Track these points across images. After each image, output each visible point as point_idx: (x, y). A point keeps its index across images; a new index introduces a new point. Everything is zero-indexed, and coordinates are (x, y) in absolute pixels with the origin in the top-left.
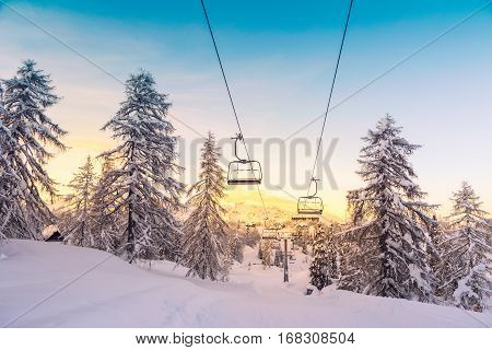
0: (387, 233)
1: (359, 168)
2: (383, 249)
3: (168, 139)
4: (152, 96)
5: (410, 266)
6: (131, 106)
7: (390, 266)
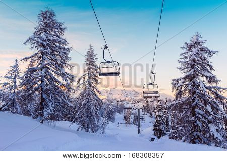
0: (196, 105)
1: (179, 65)
2: (194, 114)
3: (64, 49)
4: (54, 23)
5: (210, 125)
6: (42, 29)
7: (197, 125)
